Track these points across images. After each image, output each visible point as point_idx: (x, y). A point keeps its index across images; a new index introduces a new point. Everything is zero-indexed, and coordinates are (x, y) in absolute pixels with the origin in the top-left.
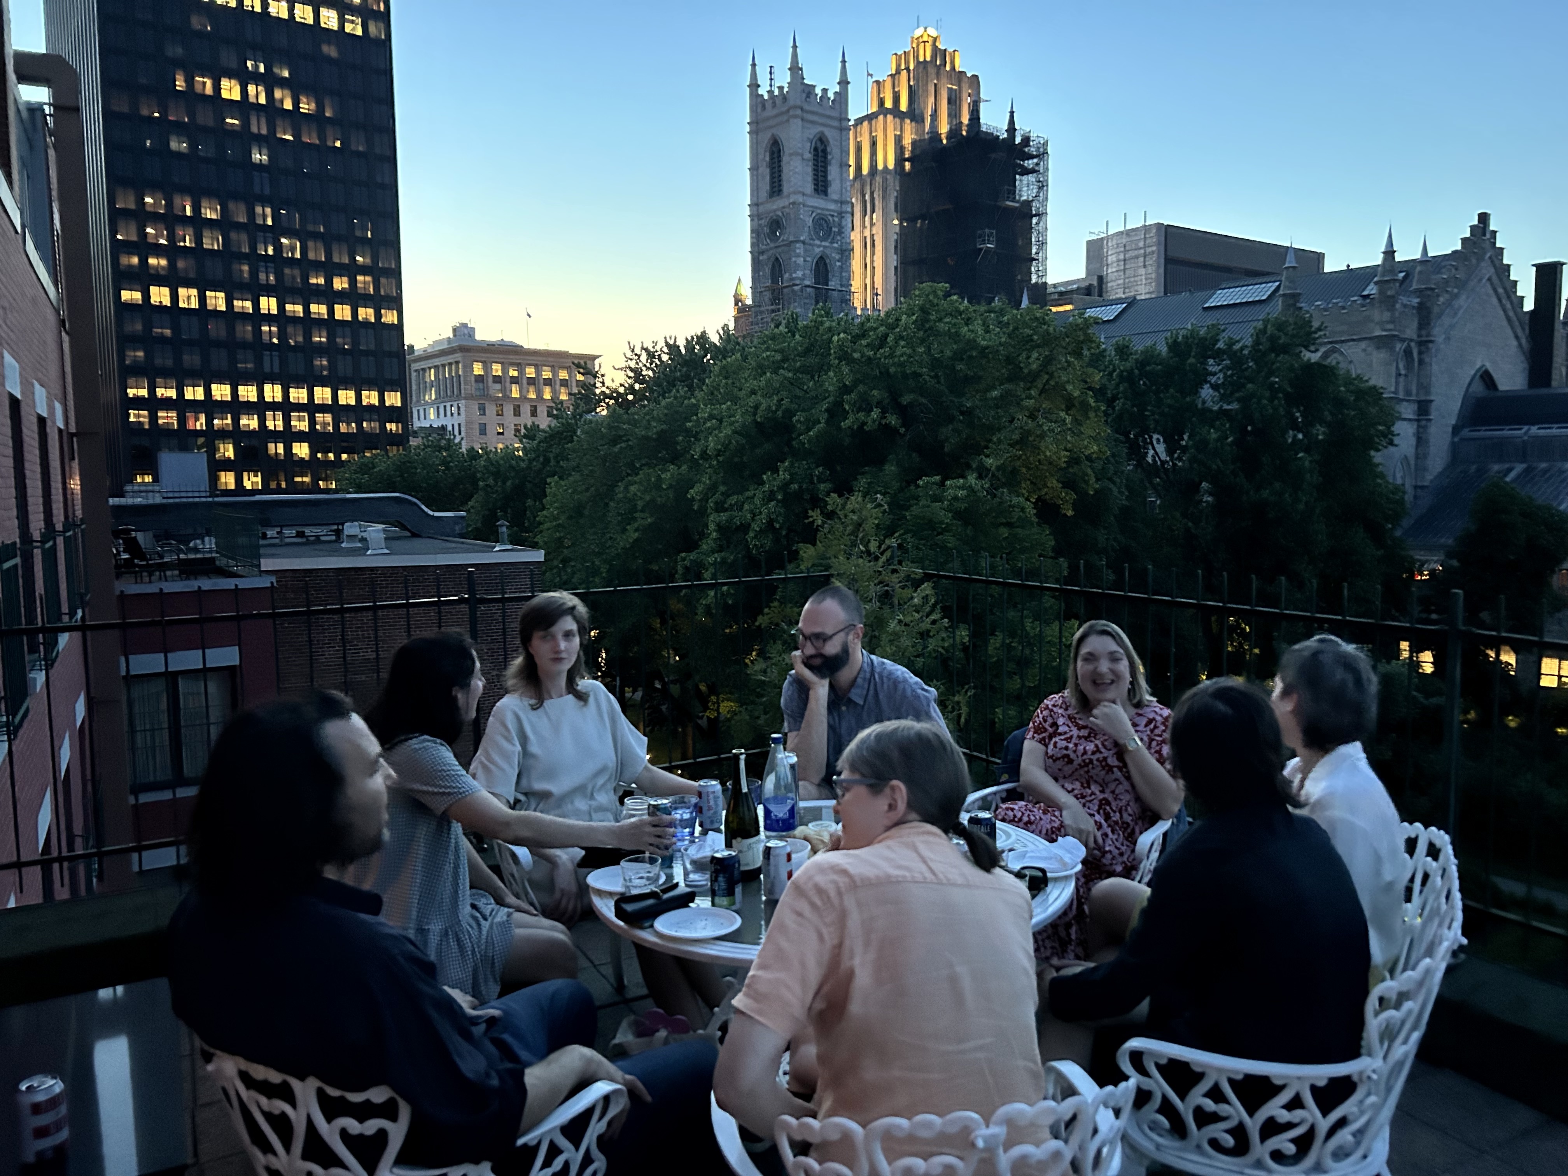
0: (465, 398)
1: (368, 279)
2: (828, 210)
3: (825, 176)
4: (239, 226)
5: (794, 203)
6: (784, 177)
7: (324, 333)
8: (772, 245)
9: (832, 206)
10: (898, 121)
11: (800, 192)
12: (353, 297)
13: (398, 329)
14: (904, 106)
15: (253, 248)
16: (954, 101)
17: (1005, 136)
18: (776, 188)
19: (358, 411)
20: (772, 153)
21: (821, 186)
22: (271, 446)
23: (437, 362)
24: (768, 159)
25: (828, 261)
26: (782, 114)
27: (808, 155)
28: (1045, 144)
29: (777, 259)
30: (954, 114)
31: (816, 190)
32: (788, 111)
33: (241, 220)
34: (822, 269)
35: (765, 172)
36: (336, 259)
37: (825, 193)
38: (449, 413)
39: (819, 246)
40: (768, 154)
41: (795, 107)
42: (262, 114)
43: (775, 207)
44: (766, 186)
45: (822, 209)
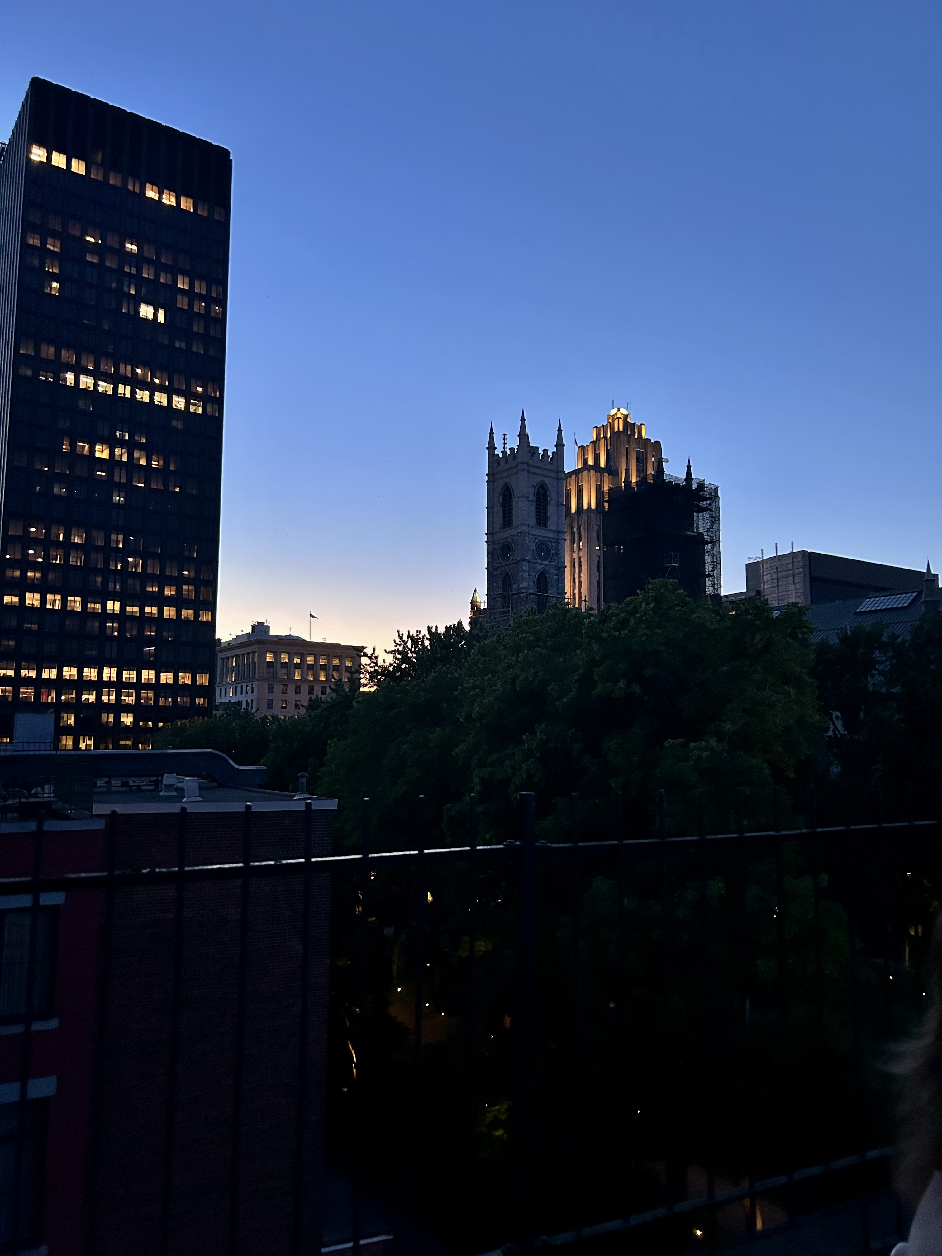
0: (258, 680)
1: (191, 587)
2: (548, 537)
3: (546, 513)
4: (98, 549)
5: (521, 532)
6: (514, 513)
7: (154, 629)
8: (503, 563)
9: (551, 535)
10: (599, 474)
11: (525, 525)
12: (177, 602)
13: (212, 625)
14: (602, 465)
15: (106, 564)
16: (641, 461)
17: (684, 483)
18: (507, 522)
19: (175, 688)
20: (504, 497)
21: (542, 520)
22: (104, 716)
23: (238, 652)
24: (501, 501)
25: (547, 575)
26: (512, 468)
27: (532, 498)
28: (716, 489)
29: (507, 574)
30: (641, 470)
31: (539, 523)
32: (517, 466)
33: (100, 544)
34: (542, 581)
35: (499, 509)
36: (168, 573)
37: (546, 525)
38: (244, 691)
39: (540, 564)
40: (501, 497)
41: (523, 463)
42: (123, 468)
43: (506, 536)
44: (499, 520)
45: (544, 537)
